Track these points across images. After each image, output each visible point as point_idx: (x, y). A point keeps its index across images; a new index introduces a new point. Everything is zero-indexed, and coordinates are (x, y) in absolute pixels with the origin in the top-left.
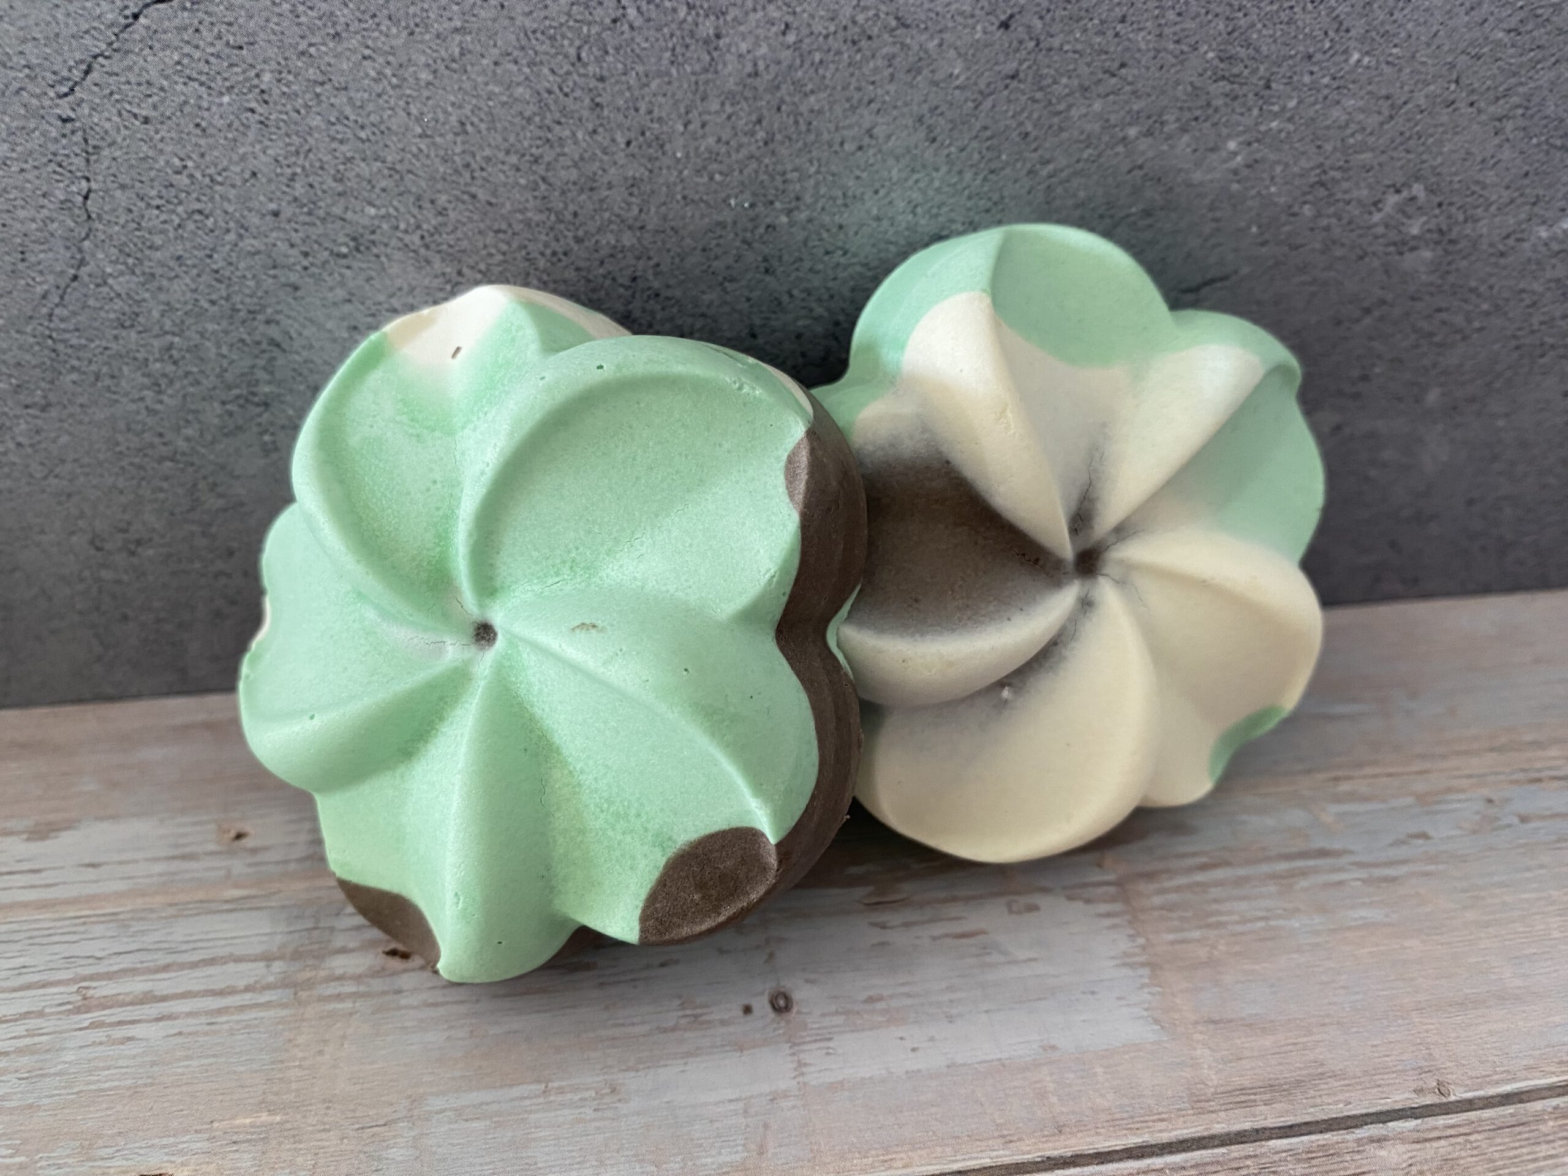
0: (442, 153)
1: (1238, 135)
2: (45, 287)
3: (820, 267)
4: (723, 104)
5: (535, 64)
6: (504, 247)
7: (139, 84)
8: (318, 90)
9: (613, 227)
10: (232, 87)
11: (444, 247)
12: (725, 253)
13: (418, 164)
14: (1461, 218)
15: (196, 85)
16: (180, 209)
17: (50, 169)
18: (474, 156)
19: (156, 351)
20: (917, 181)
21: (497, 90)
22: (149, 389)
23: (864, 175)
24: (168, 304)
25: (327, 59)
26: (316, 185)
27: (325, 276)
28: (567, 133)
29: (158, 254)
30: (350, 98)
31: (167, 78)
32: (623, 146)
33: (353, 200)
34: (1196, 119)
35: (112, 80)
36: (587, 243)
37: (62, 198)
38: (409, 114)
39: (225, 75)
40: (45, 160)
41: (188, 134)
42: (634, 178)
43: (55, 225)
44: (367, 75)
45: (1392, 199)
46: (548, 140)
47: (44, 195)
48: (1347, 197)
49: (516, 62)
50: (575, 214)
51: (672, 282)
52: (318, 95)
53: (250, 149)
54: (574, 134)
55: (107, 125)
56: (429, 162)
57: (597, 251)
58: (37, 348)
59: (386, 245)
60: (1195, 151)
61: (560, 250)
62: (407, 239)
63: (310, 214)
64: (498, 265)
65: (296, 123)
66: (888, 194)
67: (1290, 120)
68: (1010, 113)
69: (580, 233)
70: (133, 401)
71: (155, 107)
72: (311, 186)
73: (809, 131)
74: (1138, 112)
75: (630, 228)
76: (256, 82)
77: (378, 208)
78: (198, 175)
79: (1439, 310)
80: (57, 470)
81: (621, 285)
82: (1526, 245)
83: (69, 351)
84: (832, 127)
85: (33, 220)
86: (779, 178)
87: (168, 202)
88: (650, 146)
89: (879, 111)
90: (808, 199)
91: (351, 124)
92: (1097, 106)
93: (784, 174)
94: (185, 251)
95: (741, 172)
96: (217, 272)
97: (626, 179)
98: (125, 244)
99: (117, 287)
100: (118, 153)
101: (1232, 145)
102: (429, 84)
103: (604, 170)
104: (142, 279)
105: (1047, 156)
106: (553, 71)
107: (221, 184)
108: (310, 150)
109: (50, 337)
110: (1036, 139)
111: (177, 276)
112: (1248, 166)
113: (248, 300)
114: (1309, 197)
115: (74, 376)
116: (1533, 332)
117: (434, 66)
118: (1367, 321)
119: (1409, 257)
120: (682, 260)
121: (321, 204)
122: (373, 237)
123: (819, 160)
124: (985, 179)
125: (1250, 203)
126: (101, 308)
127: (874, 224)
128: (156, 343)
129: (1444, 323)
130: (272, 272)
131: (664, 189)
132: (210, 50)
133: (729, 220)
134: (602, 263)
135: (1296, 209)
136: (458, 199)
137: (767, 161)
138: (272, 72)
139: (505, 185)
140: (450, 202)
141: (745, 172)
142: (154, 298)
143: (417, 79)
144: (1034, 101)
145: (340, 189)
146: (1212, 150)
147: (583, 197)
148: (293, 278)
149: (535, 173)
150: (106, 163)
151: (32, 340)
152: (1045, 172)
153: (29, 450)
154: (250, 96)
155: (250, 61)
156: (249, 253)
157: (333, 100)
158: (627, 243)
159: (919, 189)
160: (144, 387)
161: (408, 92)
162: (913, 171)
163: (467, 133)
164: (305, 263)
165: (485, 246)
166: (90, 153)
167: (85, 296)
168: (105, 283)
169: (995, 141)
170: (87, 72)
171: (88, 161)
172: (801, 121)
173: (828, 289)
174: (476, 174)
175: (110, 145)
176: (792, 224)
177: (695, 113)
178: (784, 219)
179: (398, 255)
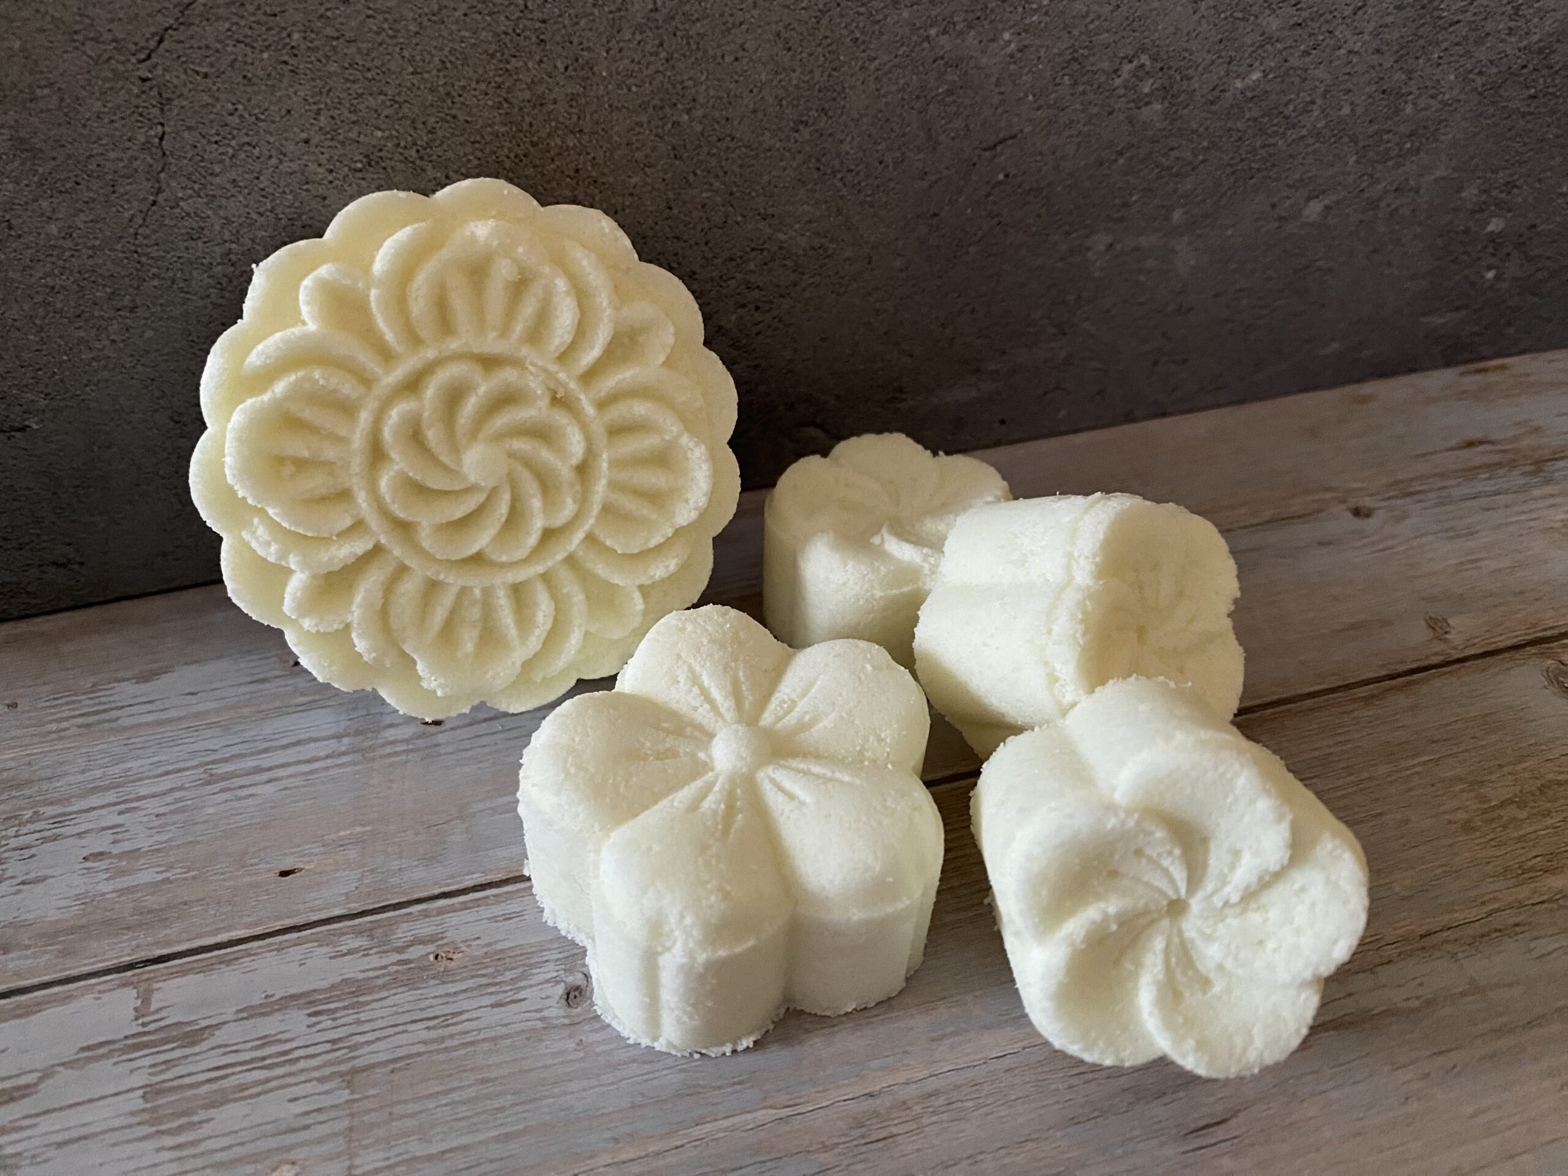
0: (428, 86)
1: (1010, 28)
2: (131, 212)
3: (715, 151)
4: (634, 33)
5: (494, 13)
6: (479, 154)
7: (200, 48)
8: (335, 43)
9: (560, 132)
10: (270, 45)
11: (434, 157)
12: (643, 145)
13: (412, 95)
14: (1178, 78)
15: (242, 45)
16: (233, 143)
17: (133, 119)
18: (453, 85)
19: (218, 256)
20: (780, 81)
21: (467, 34)
22: (213, 287)
23: (741, 79)
24: (226, 218)
25: (340, 20)
26: (335, 115)
27: (346, 187)
28: (521, 64)
29: (217, 180)
30: (359, 49)
31: (220, 42)
32: (562, 70)
33: (364, 126)
34: (978, 18)
35: (179, 46)
36: (541, 146)
37: (143, 140)
38: (403, 57)
39: (265, 37)
40: (129, 112)
41: (238, 84)
42: (572, 94)
43: (138, 162)
44: (371, 29)
45: (1127, 68)
46: (507, 70)
47: (129, 140)
48: (1095, 68)
49: (480, 13)
50: (531, 125)
51: (606, 171)
52: (334, 48)
53: (284, 92)
54: (526, 64)
55: (175, 81)
56: (419, 93)
57: (548, 151)
58: (126, 261)
59: (391, 159)
60: (981, 42)
61: (521, 153)
62: (407, 153)
63: (332, 139)
64: (476, 168)
65: (319, 70)
66: (760, 91)
67: (1046, 13)
68: (843, 25)
69: (535, 139)
70: (202, 298)
71: (212, 65)
72: (332, 117)
73: (698, 49)
74: (936, 16)
75: (572, 132)
76: (287, 40)
77: (384, 131)
78: (247, 116)
79: (1172, 149)
80: (143, 361)
81: (568, 176)
82: (1228, 94)
83: (150, 262)
84: (714, 44)
85: (121, 160)
86: (679, 86)
87: (224, 138)
88: (583, 69)
89: (747, 31)
90: (701, 99)
91: (360, 68)
92: (906, 14)
93: (683, 82)
94: (238, 175)
95: (651, 83)
96: (263, 190)
97: (567, 95)
98: (192, 173)
99: (186, 208)
100: (185, 103)
101: (1007, 36)
102: (417, 33)
103: (550, 90)
104: (205, 200)
105: (873, 55)
106: (507, 17)
107: (264, 121)
108: (330, 90)
109: (136, 252)
110: (864, 42)
111: (233, 196)
112: (1020, 51)
113: (288, 210)
114: (1067, 71)
115: (156, 282)
116: (1242, 160)
117: (419, 20)
118: (1121, 161)
119: (1145, 111)
120: (612, 153)
121: (340, 131)
122: (380, 154)
123: (707, 70)
124: (829, 76)
125: (1025, 78)
126: (175, 226)
127: (753, 116)
128: (218, 249)
129: (1178, 158)
130: (305, 187)
131: (595, 100)
132: (253, 19)
133: (645, 119)
134: (553, 160)
135: (1058, 80)
136: (442, 119)
137: (669, 74)
138: (300, 31)
139: (478, 106)
140: (437, 122)
141: (654, 83)
142: (216, 214)
143: (408, 31)
144: (859, 14)
145: (354, 118)
146: (993, 40)
147: (536, 111)
148: (321, 190)
149: (499, 95)
150: (176, 112)
151: (121, 255)
152: (873, 66)
153: (121, 345)
154: (284, 51)
155: (283, 25)
156: (287, 173)
157: (345, 51)
158: (571, 144)
159: (783, 87)
160: (210, 286)
161: (401, 40)
162: (777, 73)
163: (447, 68)
164: (331, 178)
165: (465, 155)
166: (164, 104)
167: (163, 216)
168: (178, 205)
169: (834, 47)
170: (160, 41)
171: (162, 110)
172: (692, 41)
173: (722, 167)
174: (457, 99)
175: (181, 96)
176: (691, 120)
177: (614, 41)
178: (686, 117)
179: (401, 166)
